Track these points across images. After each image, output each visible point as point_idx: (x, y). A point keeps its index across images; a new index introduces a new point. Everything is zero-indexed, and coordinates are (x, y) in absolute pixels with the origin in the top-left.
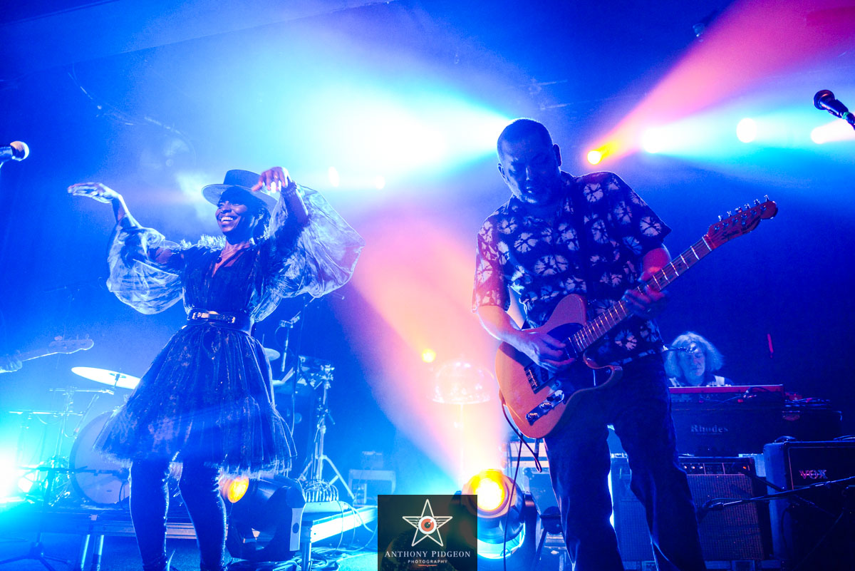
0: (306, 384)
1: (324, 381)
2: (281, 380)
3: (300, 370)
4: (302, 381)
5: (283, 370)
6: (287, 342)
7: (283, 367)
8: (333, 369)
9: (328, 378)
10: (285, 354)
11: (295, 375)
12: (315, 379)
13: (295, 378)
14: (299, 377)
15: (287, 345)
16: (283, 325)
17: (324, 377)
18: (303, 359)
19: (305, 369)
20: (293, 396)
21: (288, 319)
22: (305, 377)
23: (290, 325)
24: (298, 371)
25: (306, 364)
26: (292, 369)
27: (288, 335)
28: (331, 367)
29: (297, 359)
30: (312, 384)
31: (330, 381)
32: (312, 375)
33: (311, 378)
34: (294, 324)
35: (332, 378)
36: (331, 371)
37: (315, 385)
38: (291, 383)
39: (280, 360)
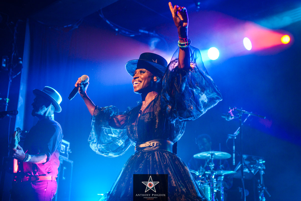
0: (249, 172)
1: (259, 169)
2: (233, 170)
3: (244, 164)
4: (246, 170)
5: (234, 164)
6: (234, 147)
7: (234, 162)
8: (264, 162)
9: (262, 168)
10: (234, 155)
11: (242, 167)
12: (254, 169)
13: (242, 168)
14: (244, 168)
15: (234, 149)
16: (230, 137)
17: (260, 167)
18: (245, 156)
19: (247, 163)
20: (242, 179)
21: (233, 133)
22: (248, 168)
23: (234, 137)
24: (243, 164)
25: (247, 159)
26: (239, 163)
27: (234, 143)
28: (263, 160)
29: (242, 157)
30: (253, 171)
31: (263, 169)
32: (252, 166)
33: (251, 168)
34: (236, 136)
35: (264, 168)
36: (263, 163)
37: (255, 172)
38: (240, 172)
39: (232, 158)
